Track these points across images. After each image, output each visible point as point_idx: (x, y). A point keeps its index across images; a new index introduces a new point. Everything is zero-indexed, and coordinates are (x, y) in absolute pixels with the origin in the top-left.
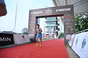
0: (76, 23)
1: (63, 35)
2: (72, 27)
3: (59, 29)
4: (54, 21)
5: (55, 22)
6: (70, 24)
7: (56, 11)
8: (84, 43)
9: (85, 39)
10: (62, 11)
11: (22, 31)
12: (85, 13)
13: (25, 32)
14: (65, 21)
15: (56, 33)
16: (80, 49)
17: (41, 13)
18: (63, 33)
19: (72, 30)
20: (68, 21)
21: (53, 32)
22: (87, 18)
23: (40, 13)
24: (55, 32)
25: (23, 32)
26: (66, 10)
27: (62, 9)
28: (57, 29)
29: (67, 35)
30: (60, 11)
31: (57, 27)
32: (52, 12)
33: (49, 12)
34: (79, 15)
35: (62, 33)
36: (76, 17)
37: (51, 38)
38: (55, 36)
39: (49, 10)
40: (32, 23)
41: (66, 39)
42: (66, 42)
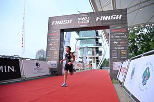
0: (130, 43)
1: (108, 63)
2: (123, 48)
3: (101, 52)
4: (92, 39)
5: (94, 40)
6: (121, 43)
7: (97, 20)
8: (146, 76)
9: (148, 68)
10: (106, 19)
11: (37, 56)
12: (146, 25)
13: (42, 56)
14: (112, 37)
15: (95, 60)
16: (139, 87)
17: (70, 22)
18: (107, 59)
19: (125, 53)
20: (118, 38)
21: (91, 58)
22: (149, 34)
23: (68, 23)
24: (94, 57)
25: (38, 58)
26: (114, 18)
27: (107, 17)
28: (97, 51)
29: (116, 63)
30: (104, 19)
31: (97, 48)
32: (88, 21)
33: (84, 22)
34: (135, 27)
35: (105, 59)
36: (131, 32)
37: (87, 69)
38: (94, 65)
39: (84, 18)
40: (53, 41)
41: (114, 69)
42: (114, 75)
